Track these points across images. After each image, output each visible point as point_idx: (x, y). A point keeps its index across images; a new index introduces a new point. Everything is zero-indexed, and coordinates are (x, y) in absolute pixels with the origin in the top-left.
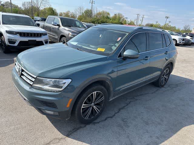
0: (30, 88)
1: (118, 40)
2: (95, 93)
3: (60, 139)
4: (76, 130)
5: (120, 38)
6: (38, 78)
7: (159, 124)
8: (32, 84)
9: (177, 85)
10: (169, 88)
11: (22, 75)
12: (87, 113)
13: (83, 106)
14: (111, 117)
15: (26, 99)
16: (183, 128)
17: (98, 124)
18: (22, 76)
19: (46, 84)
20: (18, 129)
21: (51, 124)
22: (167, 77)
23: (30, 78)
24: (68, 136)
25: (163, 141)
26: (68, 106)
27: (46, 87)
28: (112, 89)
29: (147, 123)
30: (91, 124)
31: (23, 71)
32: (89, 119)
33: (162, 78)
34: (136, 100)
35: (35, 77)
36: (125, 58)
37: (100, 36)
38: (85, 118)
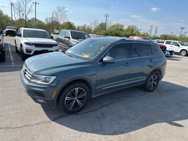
0: (28, 82)
1: (101, 49)
2: (77, 89)
3: (47, 122)
4: (61, 117)
5: (103, 47)
6: (34, 75)
7: (133, 119)
8: (29, 79)
9: (167, 91)
10: (157, 93)
11: (25, 73)
12: (71, 105)
13: (67, 98)
14: (93, 111)
15: (26, 90)
16: (154, 124)
17: (80, 115)
18: (25, 75)
19: (39, 80)
20: (19, 113)
21: (44, 112)
22: (155, 83)
23: (29, 75)
24: (54, 121)
25: (130, 131)
26: (54, 96)
27: (39, 82)
28: (93, 87)
29: (122, 118)
30: (75, 114)
31: (26, 70)
32: (72, 110)
33: (149, 83)
34: (121, 100)
35: (32, 74)
36: (105, 63)
37: (91, 46)
38: (69, 109)
